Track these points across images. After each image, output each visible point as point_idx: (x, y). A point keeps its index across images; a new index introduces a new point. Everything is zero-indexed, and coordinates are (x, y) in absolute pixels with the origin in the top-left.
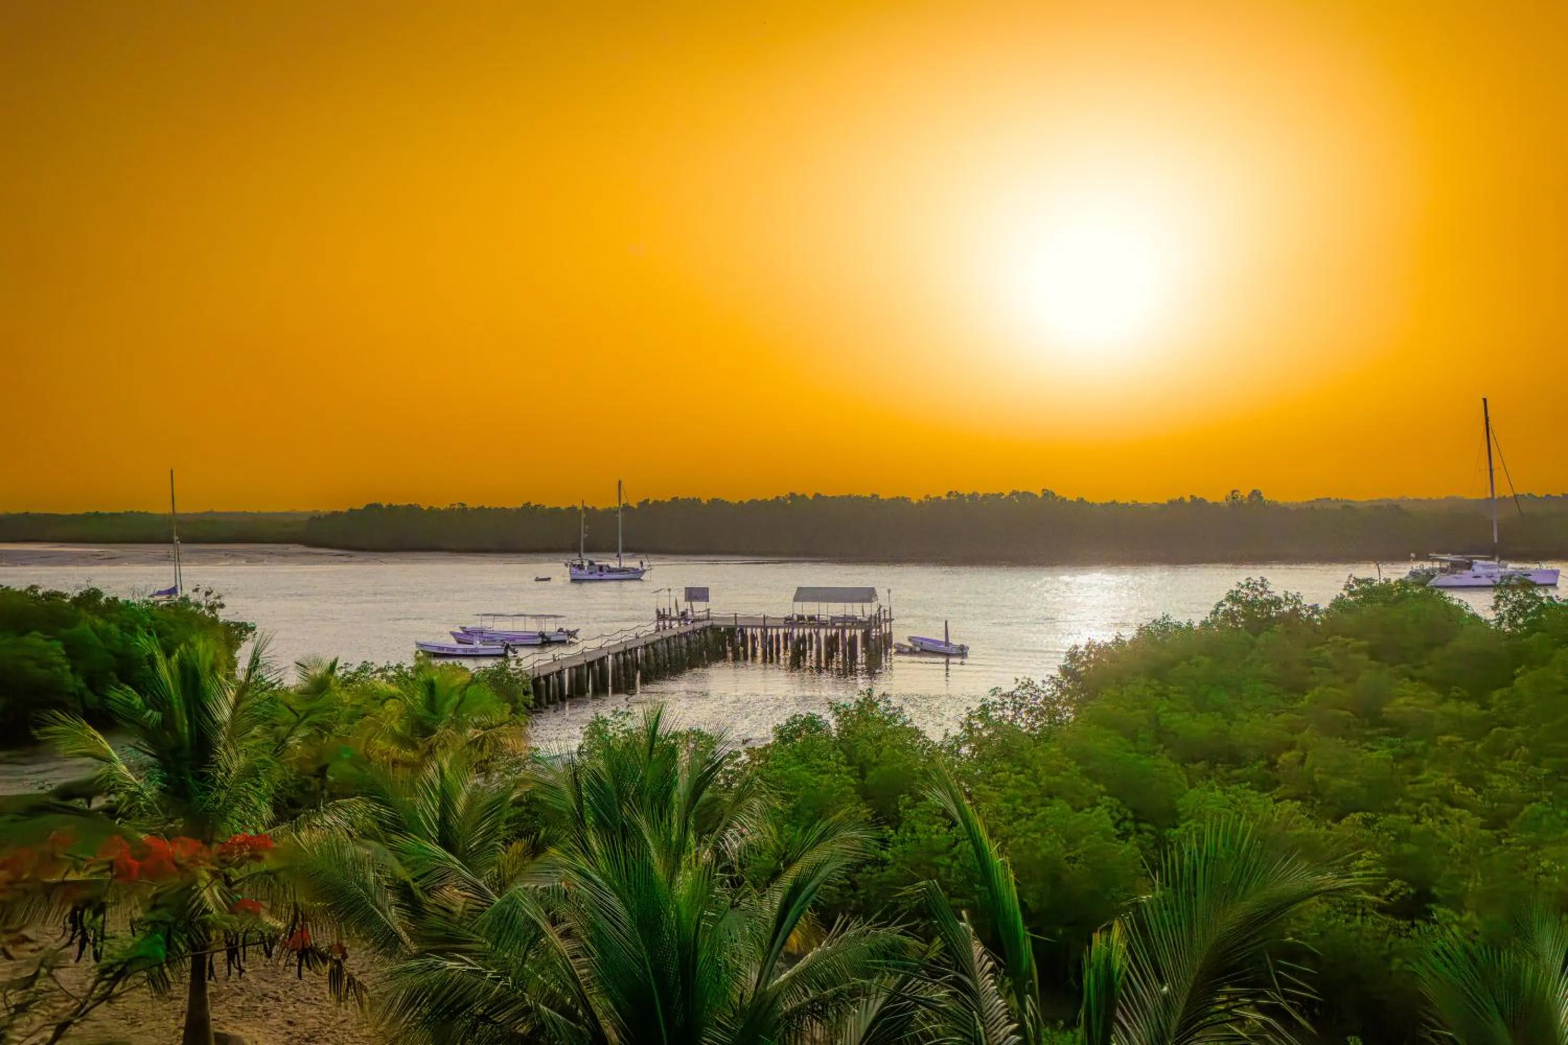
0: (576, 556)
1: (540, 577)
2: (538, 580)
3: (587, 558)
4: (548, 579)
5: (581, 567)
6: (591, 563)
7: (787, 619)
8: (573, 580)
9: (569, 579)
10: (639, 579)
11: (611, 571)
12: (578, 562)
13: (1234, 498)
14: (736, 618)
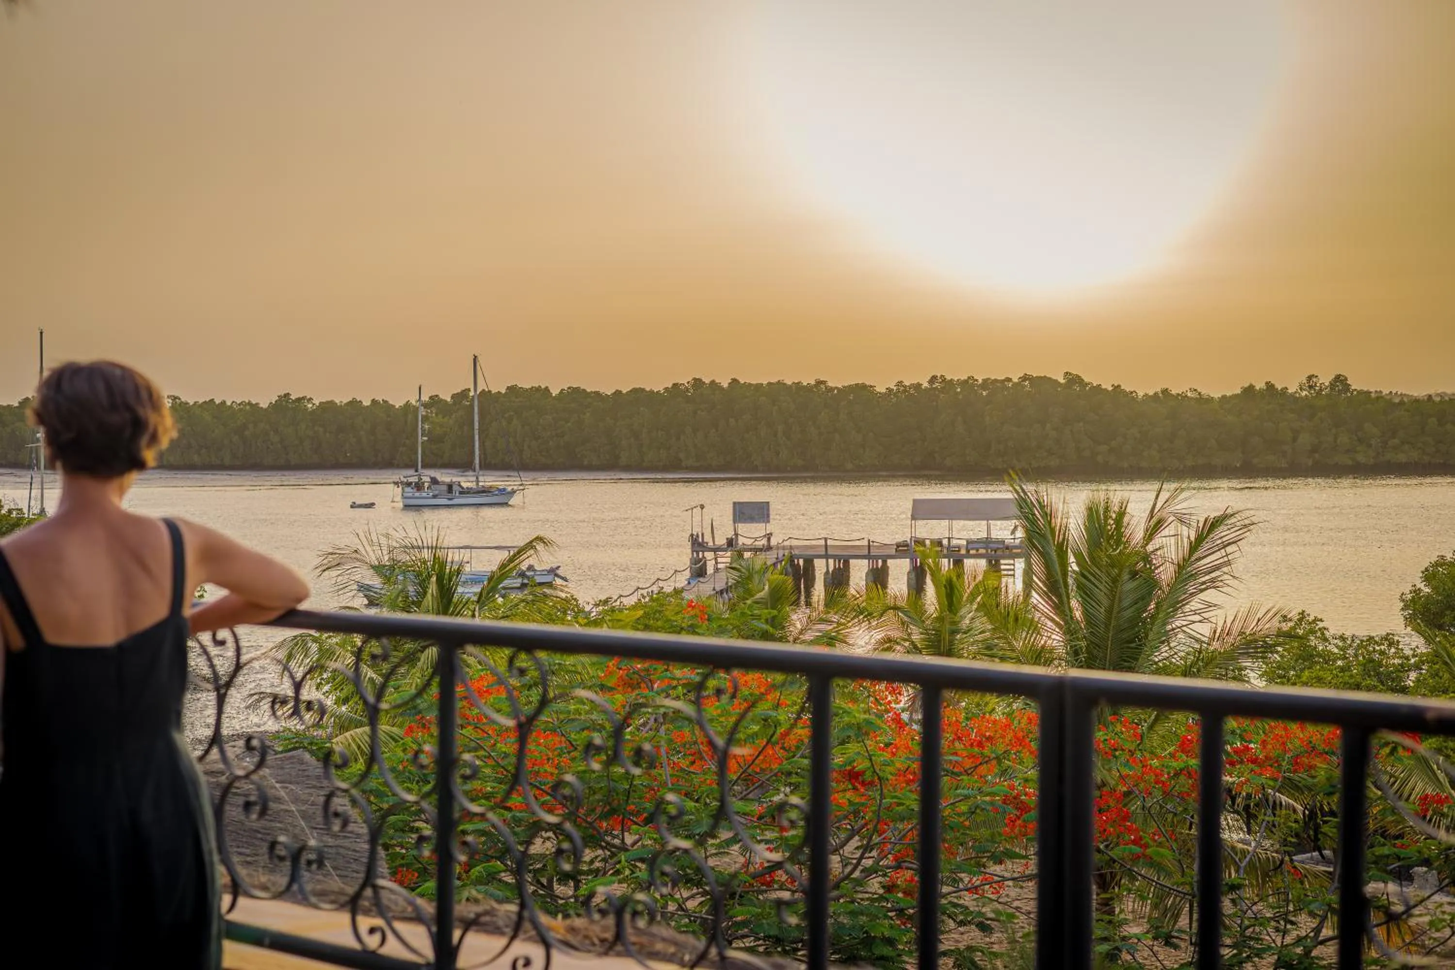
0: (411, 472)
1: (358, 503)
2: (354, 506)
3: (427, 475)
4: (371, 505)
5: (419, 487)
6: (434, 481)
7: (898, 545)
8: (407, 507)
9: (401, 505)
10: (506, 504)
11: (464, 492)
12: (414, 479)
13: (1311, 387)
14: (826, 545)
